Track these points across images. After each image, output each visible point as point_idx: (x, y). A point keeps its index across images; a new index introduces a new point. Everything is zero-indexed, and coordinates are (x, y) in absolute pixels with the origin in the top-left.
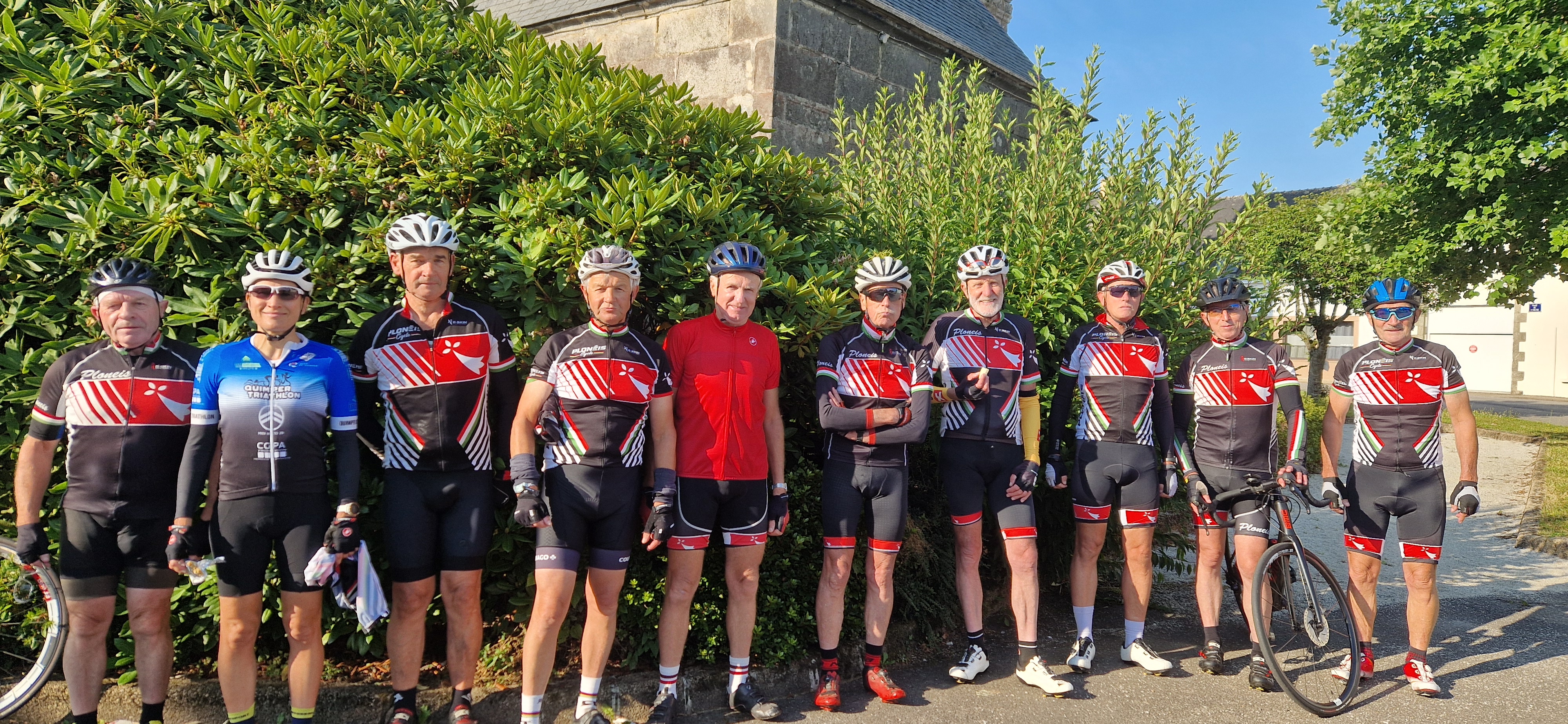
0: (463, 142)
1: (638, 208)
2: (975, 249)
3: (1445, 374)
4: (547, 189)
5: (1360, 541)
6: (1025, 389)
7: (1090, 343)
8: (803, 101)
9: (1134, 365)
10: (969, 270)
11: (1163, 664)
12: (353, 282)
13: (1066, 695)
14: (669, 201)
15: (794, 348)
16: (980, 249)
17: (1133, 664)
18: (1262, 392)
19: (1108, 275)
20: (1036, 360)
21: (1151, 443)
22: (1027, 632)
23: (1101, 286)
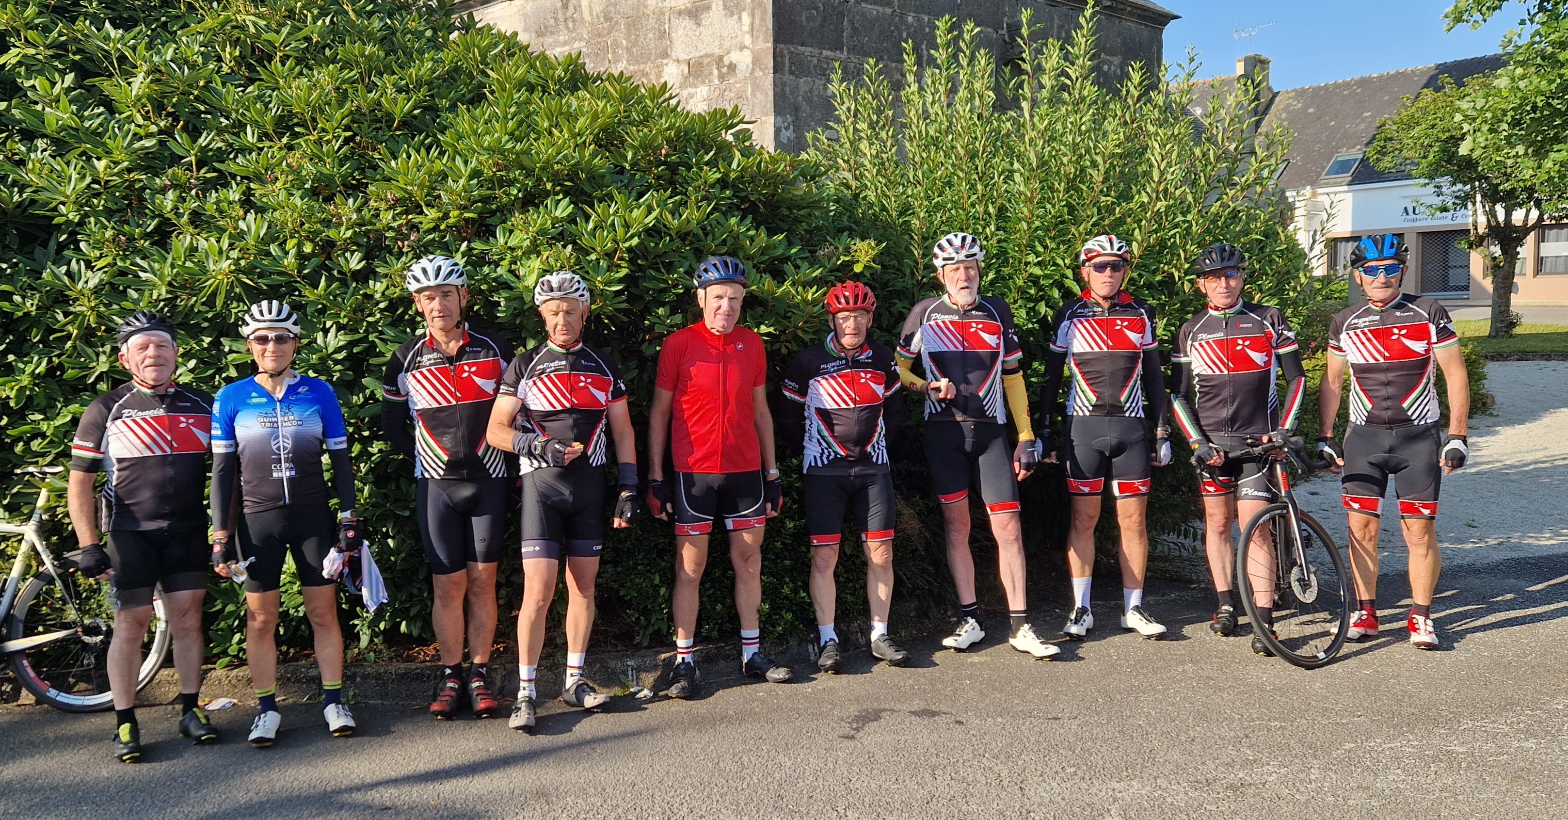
0: (462, 182)
1: (620, 231)
2: (951, 236)
3: (1433, 328)
4: (538, 219)
5: (1355, 500)
6: (1008, 367)
7: (1075, 320)
8: (807, 50)
9: (1118, 338)
10: (946, 255)
11: (1157, 628)
12: (378, 316)
13: (1053, 658)
14: (647, 221)
15: (777, 346)
16: (956, 236)
17: (1131, 630)
18: (1258, 357)
19: (1090, 251)
20: (1015, 338)
21: (1141, 414)
22: (1017, 602)
23: (1084, 262)
